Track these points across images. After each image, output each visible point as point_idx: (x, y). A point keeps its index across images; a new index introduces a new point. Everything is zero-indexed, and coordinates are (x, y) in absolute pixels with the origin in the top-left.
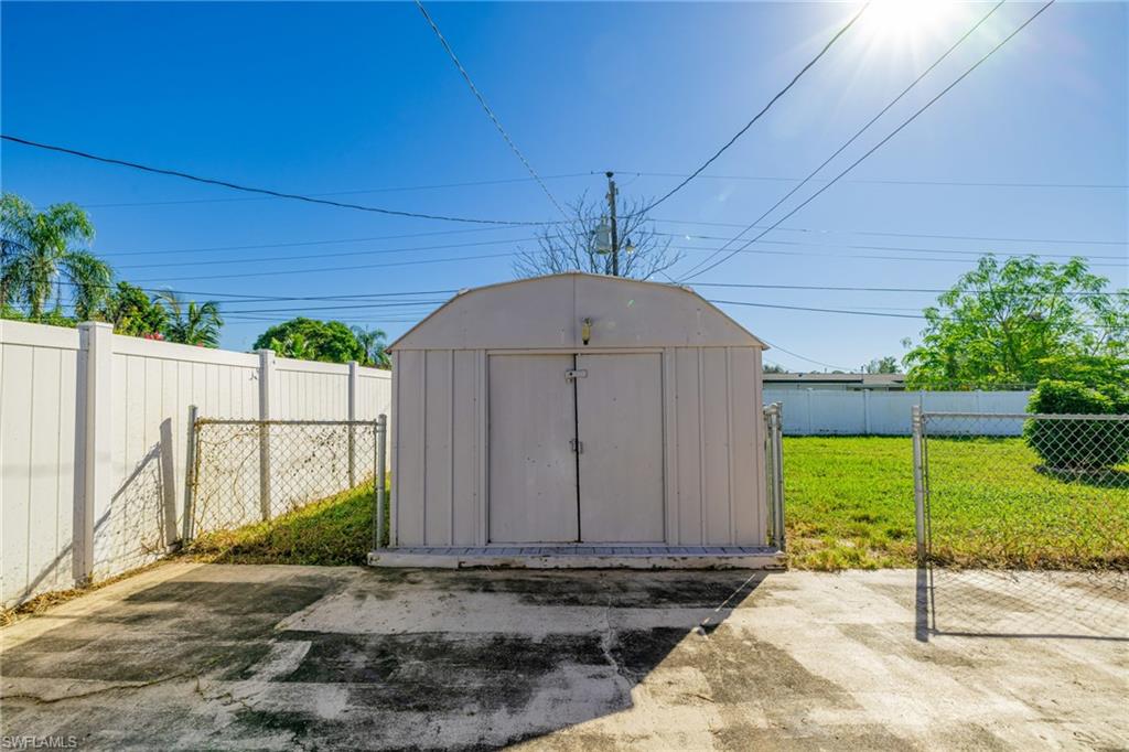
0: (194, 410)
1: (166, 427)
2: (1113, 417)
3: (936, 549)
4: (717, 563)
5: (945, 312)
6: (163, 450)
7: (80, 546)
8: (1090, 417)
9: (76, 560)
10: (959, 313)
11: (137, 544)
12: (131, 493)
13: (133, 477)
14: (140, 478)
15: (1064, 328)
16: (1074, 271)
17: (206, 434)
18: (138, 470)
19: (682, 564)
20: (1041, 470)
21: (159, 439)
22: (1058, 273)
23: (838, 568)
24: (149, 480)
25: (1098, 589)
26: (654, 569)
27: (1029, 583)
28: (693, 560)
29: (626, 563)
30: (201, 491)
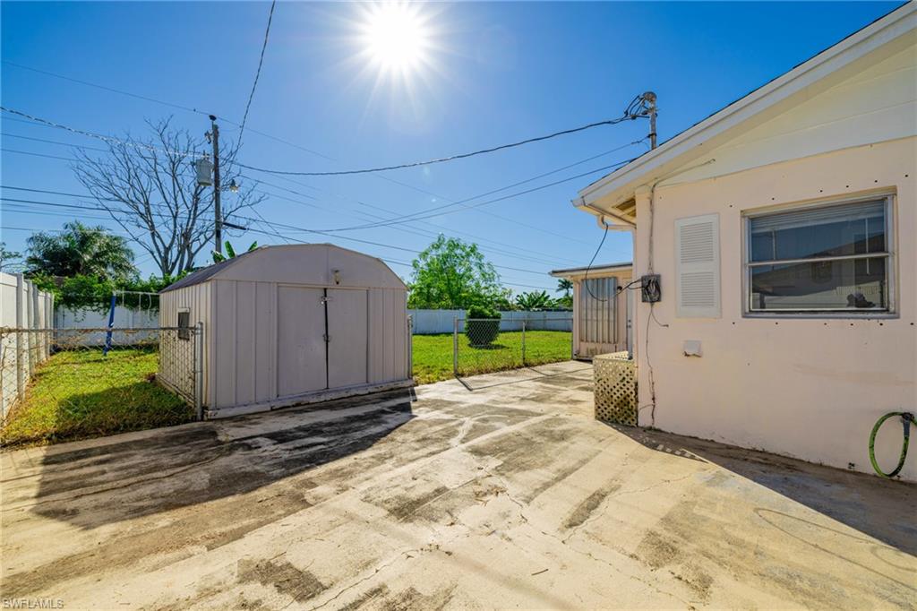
2: (492, 320)
3: (460, 372)
4: (394, 387)
5: (422, 263)
8: (487, 320)
10: (428, 265)
15: (469, 278)
16: (473, 250)
19: (381, 389)
20: (470, 345)
22: (468, 250)
23: (434, 382)
25: (501, 375)
26: (370, 393)
27: (485, 377)
28: (385, 387)
29: (357, 393)
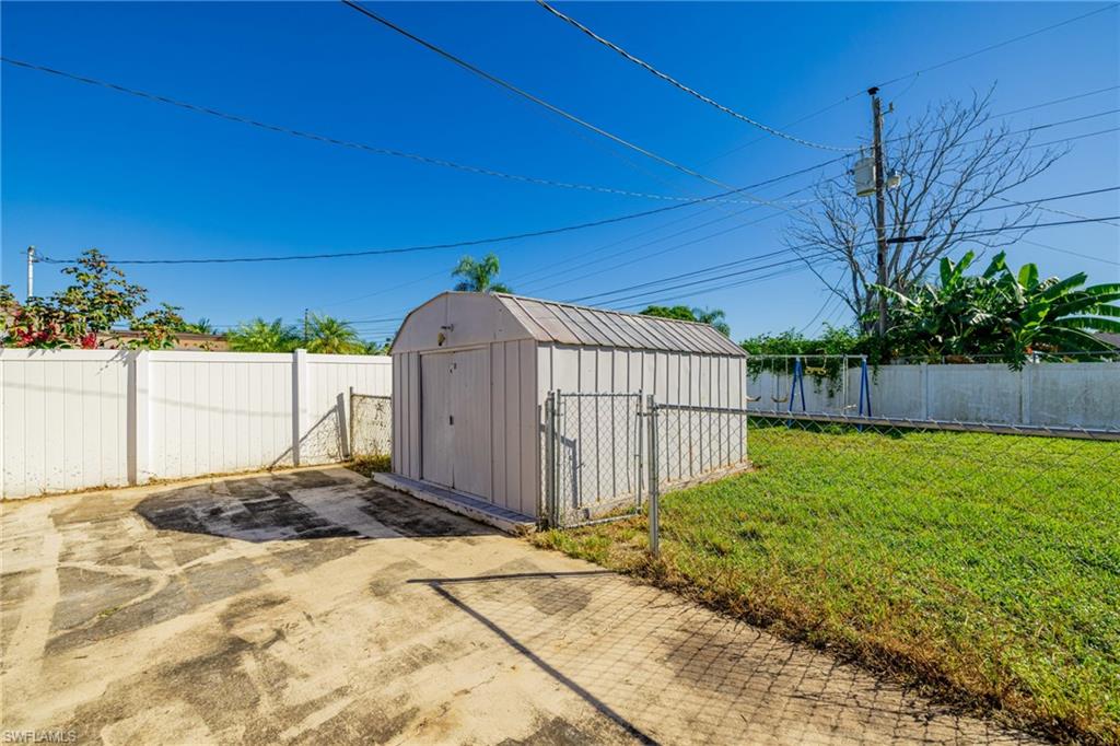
0: (351, 389)
1: (340, 397)
6: (339, 408)
7: (295, 448)
9: (294, 454)
11: (325, 452)
12: (321, 428)
13: (321, 421)
14: (326, 422)
17: (356, 401)
18: (325, 418)
21: (336, 403)
24: (331, 423)
26: (457, 514)
29: (448, 506)
30: (355, 430)
